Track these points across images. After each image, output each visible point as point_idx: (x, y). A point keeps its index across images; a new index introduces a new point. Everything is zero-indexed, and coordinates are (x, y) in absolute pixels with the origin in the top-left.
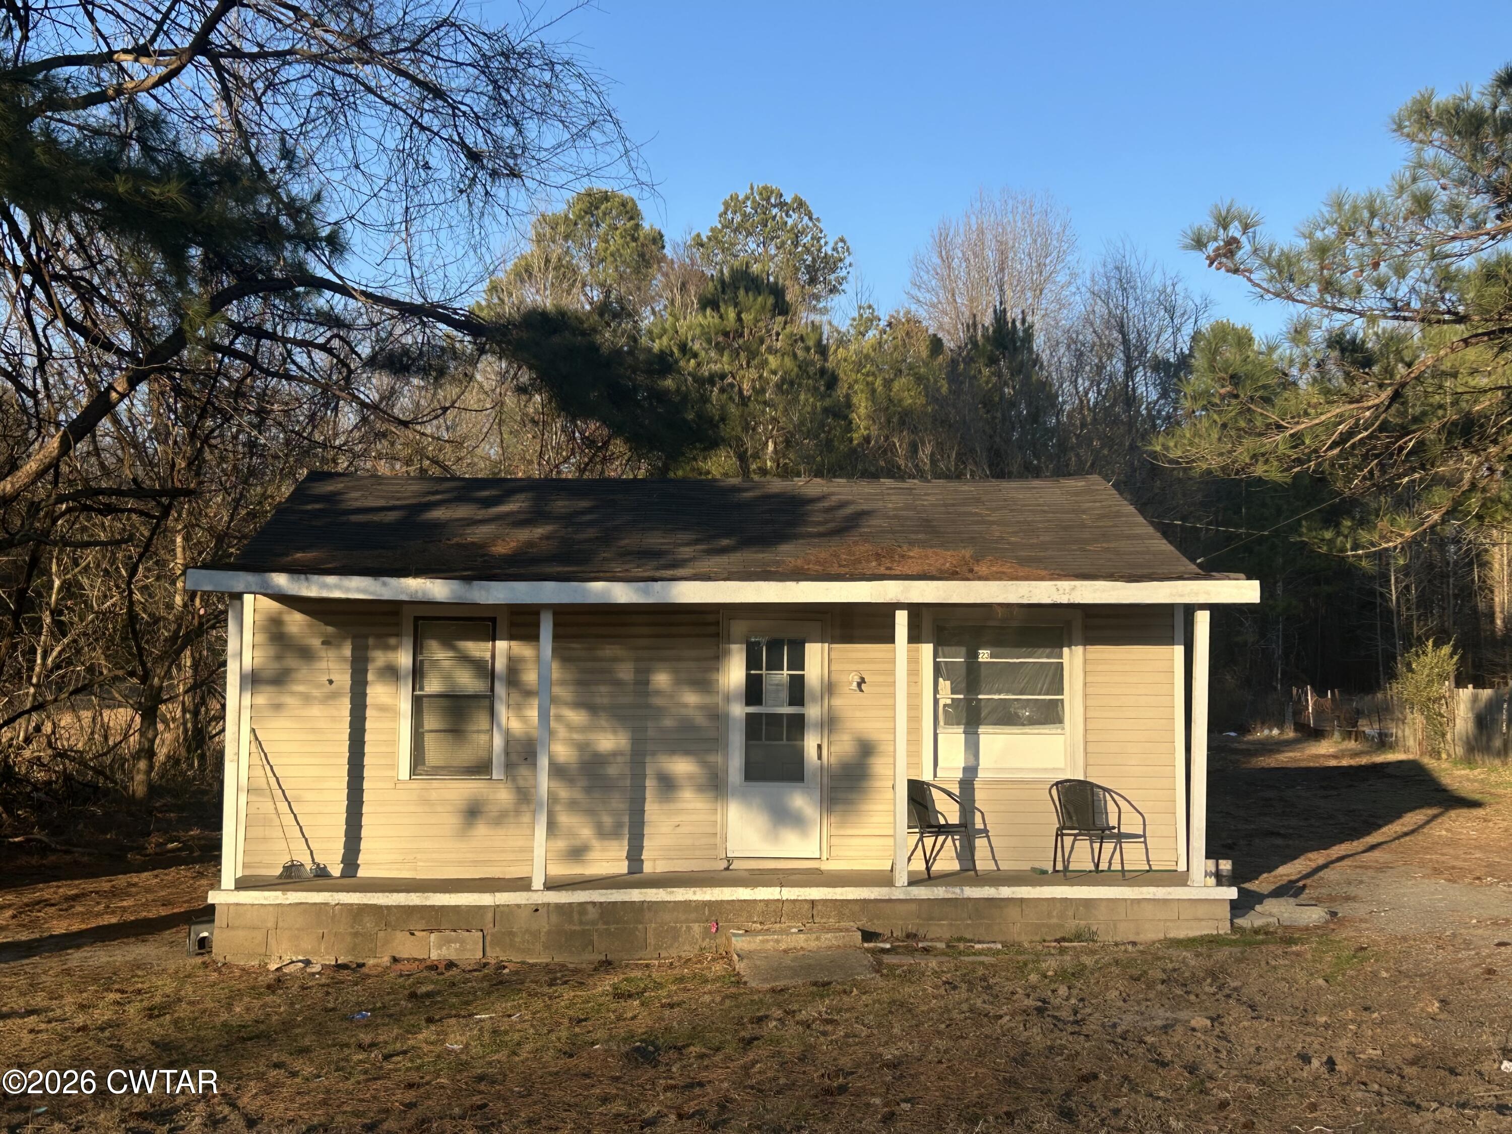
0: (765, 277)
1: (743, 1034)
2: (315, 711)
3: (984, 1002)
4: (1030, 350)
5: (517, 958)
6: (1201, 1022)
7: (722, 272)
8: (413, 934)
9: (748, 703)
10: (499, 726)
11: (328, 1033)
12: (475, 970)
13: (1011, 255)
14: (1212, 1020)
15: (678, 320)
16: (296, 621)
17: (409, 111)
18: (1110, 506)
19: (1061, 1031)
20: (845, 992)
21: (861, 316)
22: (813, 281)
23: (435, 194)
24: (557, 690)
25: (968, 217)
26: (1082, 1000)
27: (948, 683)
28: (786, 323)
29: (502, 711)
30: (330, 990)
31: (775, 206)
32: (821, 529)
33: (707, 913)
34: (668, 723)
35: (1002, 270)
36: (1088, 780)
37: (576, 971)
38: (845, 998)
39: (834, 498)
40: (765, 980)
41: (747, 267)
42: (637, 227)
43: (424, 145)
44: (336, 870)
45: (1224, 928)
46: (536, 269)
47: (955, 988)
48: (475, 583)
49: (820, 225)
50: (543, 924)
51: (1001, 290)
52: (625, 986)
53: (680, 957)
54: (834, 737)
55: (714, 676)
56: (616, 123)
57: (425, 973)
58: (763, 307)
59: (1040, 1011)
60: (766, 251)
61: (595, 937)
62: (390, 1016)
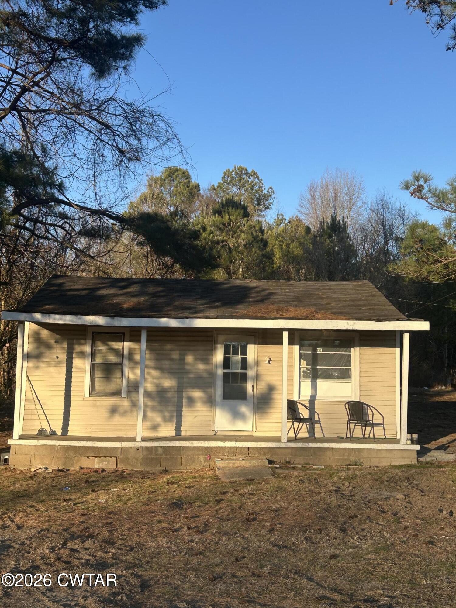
0: (239, 202)
1: (217, 498)
2: (52, 369)
3: (315, 488)
4: (346, 232)
5: (130, 468)
6: (400, 496)
7: (222, 199)
8: (89, 458)
9: (224, 368)
10: (125, 377)
11: (52, 495)
12: (113, 473)
13: (339, 195)
14: (405, 496)
15: (205, 218)
16: (45, 333)
17: (96, 134)
18: (372, 292)
19: (344, 499)
20: (259, 483)
21: (278, 218)
22: (259, 204)
23: (106, 167)
24: (148, 362)
25: (322, 179)
26: (354, 488)
27: (305, 361)
28: (248, 220)
29: (126, 371)
30: (54, 479)
31: (244, 174)
32: (255, 299)
33: (206, 451)
34: (192, 376)
35: (335, 201)
36: (361, 401)
37: (153, 474)
38: (259, 486)
39: (261, 288)
40: (228, 478)
41: (232, 198)
42: (189, 181)
43: (102, 147)
44: (59, 433)
45: (414, 462)
46: (149, 198)
47: (303, 482)
48: (116, 318)
49: (263, 182)
50: (140, 455)
51: (335, 208)
52: (172, 480)
53: (195, 469)
54: (259, 383)
55: (210, 357)
56: (178, 139)
57: (93, 474)
58: (239, 214)
59: (337, 491)
60: (241, 192)
61: (161, 461)
62: (77, 489)
